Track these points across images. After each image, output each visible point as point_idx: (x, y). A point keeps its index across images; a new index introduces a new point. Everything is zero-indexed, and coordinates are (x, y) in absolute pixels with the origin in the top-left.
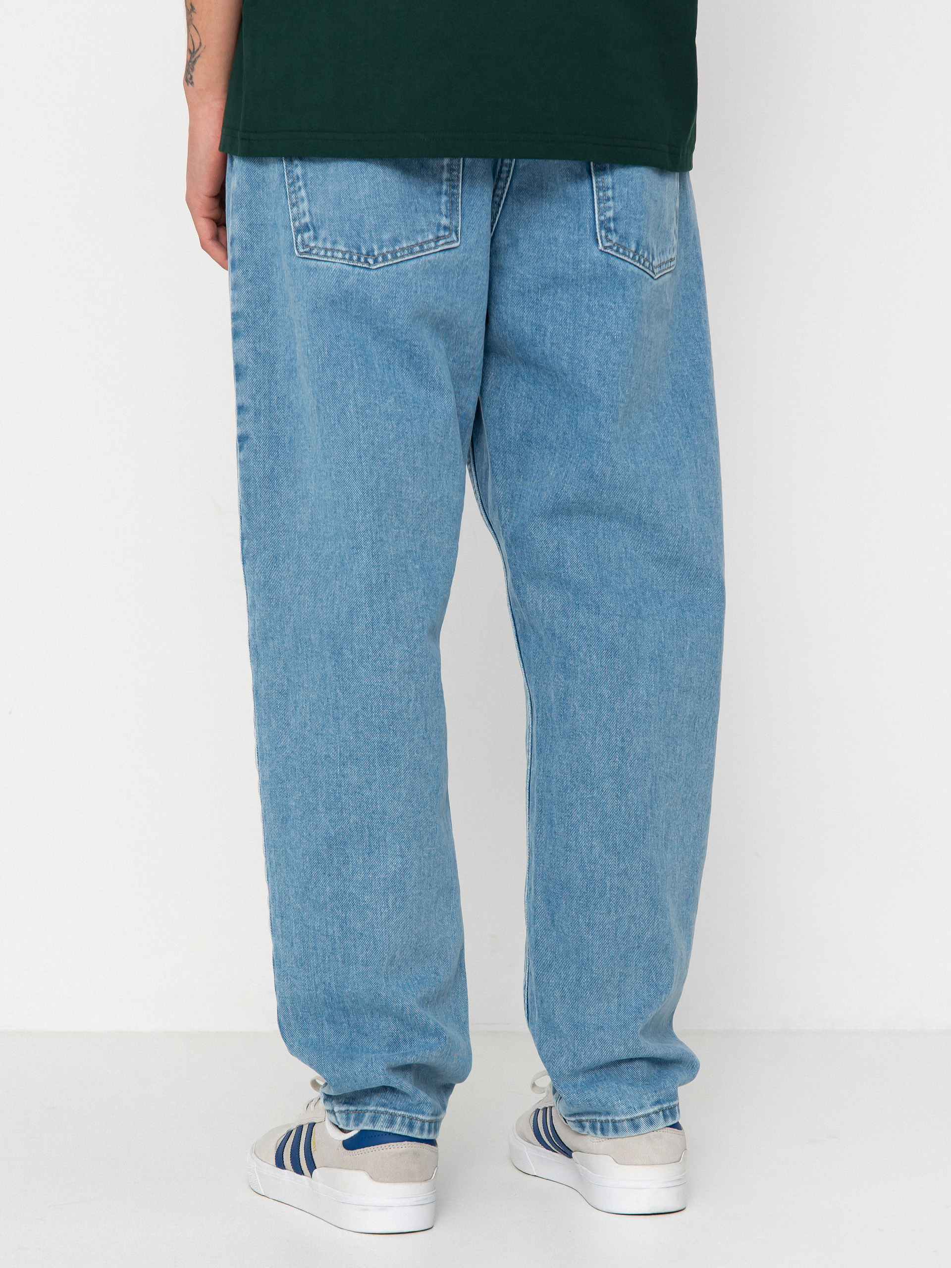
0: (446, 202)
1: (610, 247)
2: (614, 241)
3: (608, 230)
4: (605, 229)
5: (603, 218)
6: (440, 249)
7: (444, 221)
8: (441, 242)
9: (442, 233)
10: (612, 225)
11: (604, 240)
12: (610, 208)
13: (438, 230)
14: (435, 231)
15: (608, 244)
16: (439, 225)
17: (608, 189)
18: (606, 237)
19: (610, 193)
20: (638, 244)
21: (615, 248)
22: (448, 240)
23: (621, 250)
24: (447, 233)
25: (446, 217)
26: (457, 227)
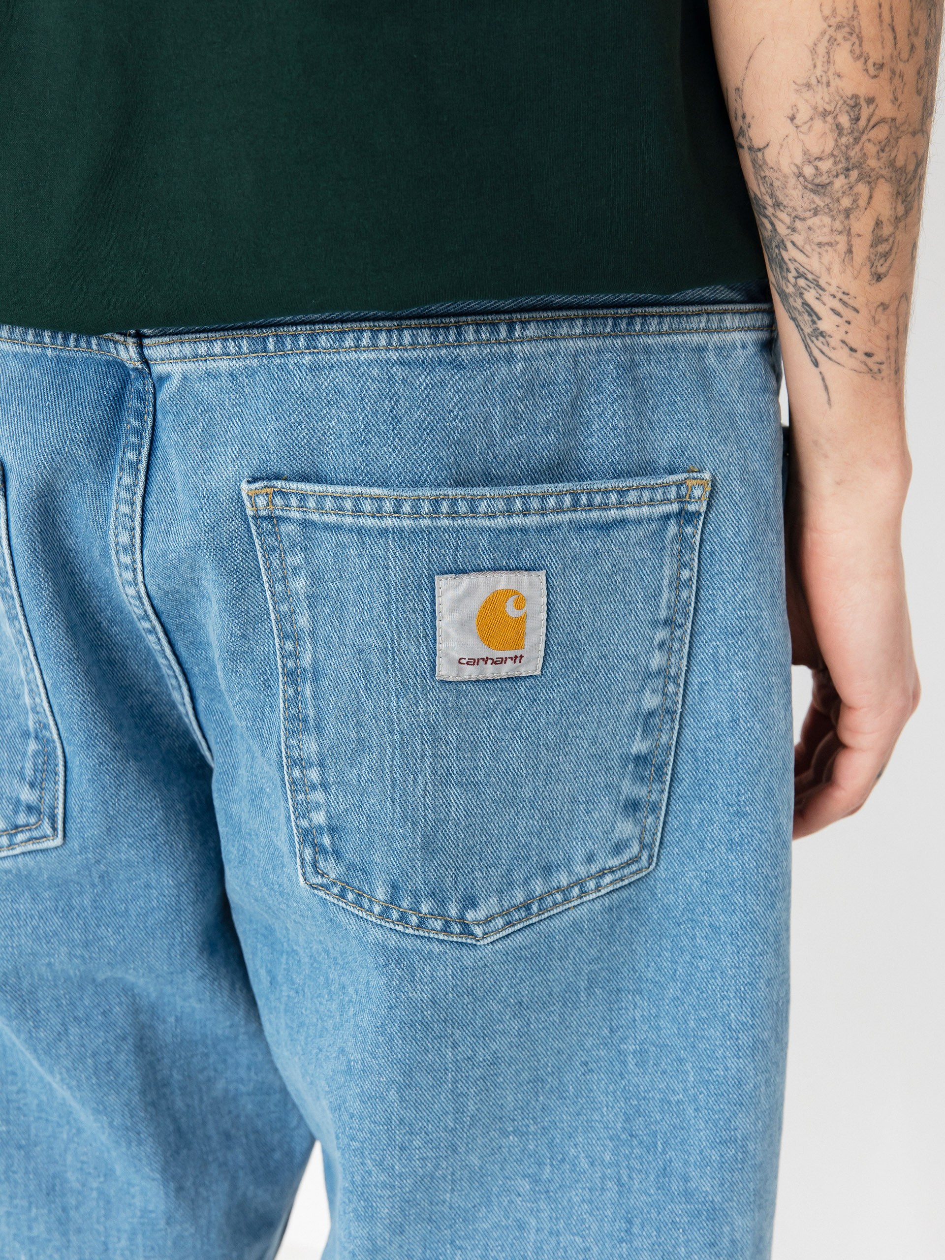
0: (36, 754)
1: (326, 887)
2: (333, 875)
3: (318, 849)
4: (314, 845)
5: (304, 823)
6: (18, 850)
7: (27, 795)
8: (20, 837)
9: (22, 819)
10: (326, 841)
11: (309, 869)
12: (318, 806)
13: (16, 812)
14: (9, 812)
15: (319, 880)
16: (18, 802)
17: (311, 765)
18: (315, 864)
19: (314, 775)
20: (394, 886)
21: (335, 890)
22: (35, 834)
23: (350, 896)
24: (33, 820)
25: (32, 785)
26: (53, 808)
